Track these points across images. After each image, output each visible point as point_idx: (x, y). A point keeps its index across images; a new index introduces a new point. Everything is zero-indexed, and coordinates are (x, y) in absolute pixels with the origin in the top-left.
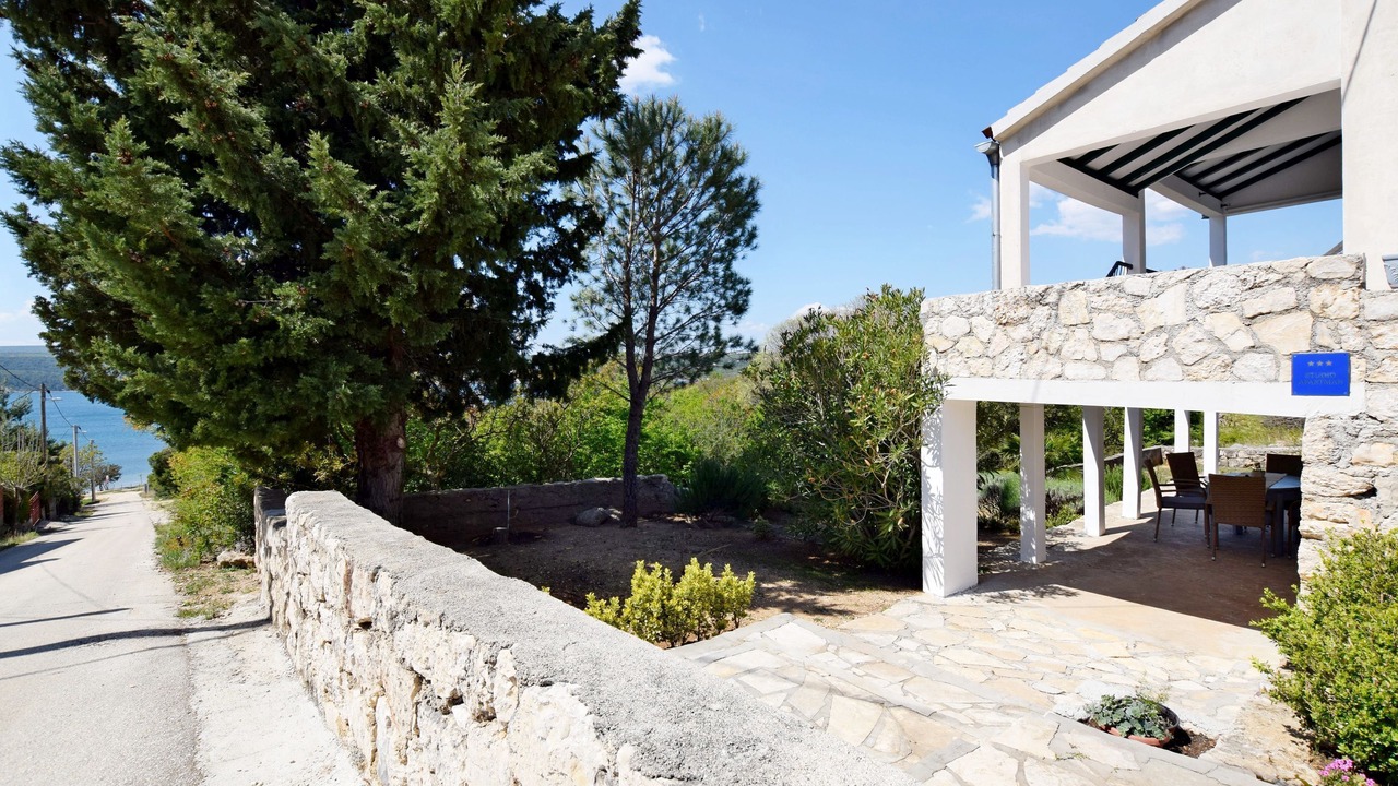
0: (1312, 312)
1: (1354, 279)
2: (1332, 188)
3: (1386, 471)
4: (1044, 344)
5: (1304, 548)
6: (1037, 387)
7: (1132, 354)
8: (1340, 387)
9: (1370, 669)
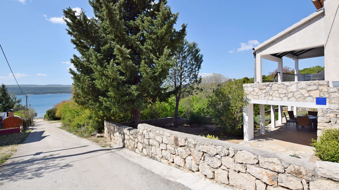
0: (320, 90)
1: (327, 85)
2: (322, 54)
3: (333, 118)
4: (269, 94)
5: (318, 131)
6: (267, 102)
7: (286, 96)
8: (325, 103)
9: (330, 150)
